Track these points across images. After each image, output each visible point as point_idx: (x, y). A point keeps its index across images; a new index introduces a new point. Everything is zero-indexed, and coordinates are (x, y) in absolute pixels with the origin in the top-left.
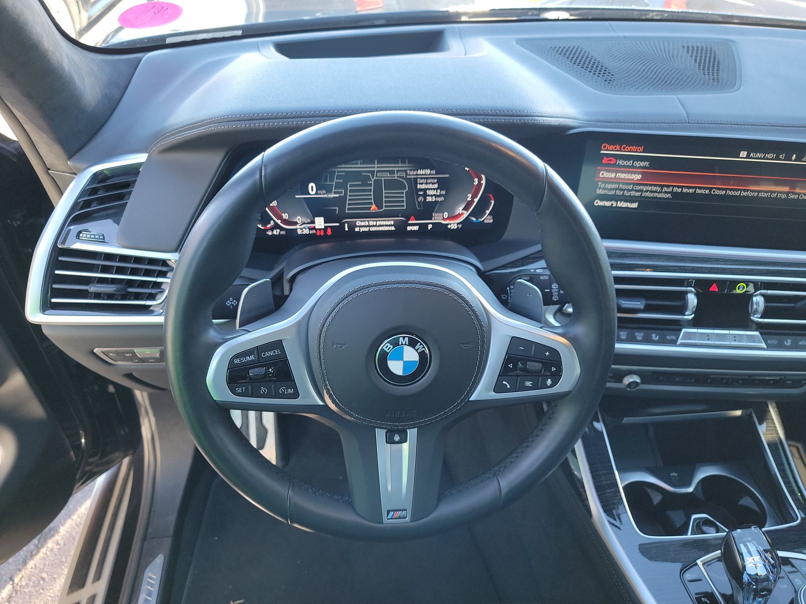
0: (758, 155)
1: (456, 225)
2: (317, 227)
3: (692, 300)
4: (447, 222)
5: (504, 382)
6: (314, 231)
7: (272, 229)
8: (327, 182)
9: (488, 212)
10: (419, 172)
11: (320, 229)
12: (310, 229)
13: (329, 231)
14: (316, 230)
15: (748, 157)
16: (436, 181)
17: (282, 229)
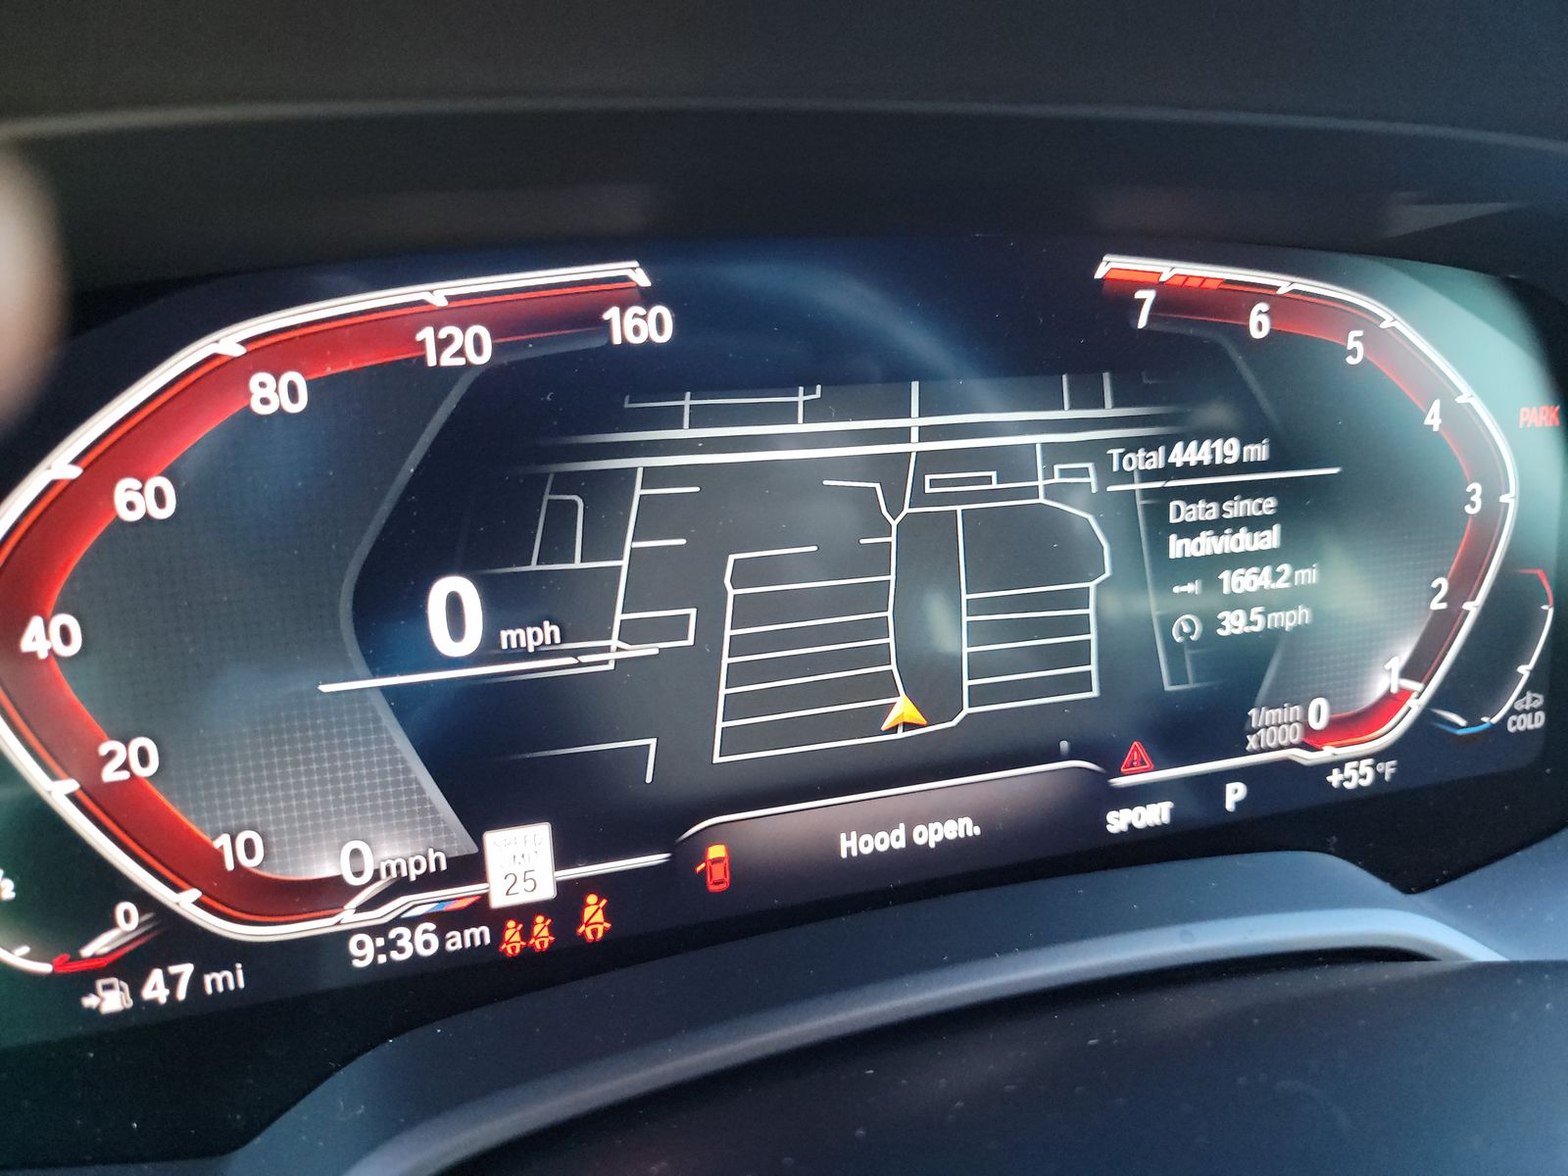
1: (1365, 766)
2: (497, 901)
4: (1328, 753)
6: (480, 934)
7: (130, 966)
8: (572, 560)
9: (1525, 670)
10: (1179, 456)
11: (524, 914)
12: (445, 921)
13: (594, 917)
14: (496, 919)
16: (1269, 505)
17: (212, 952)
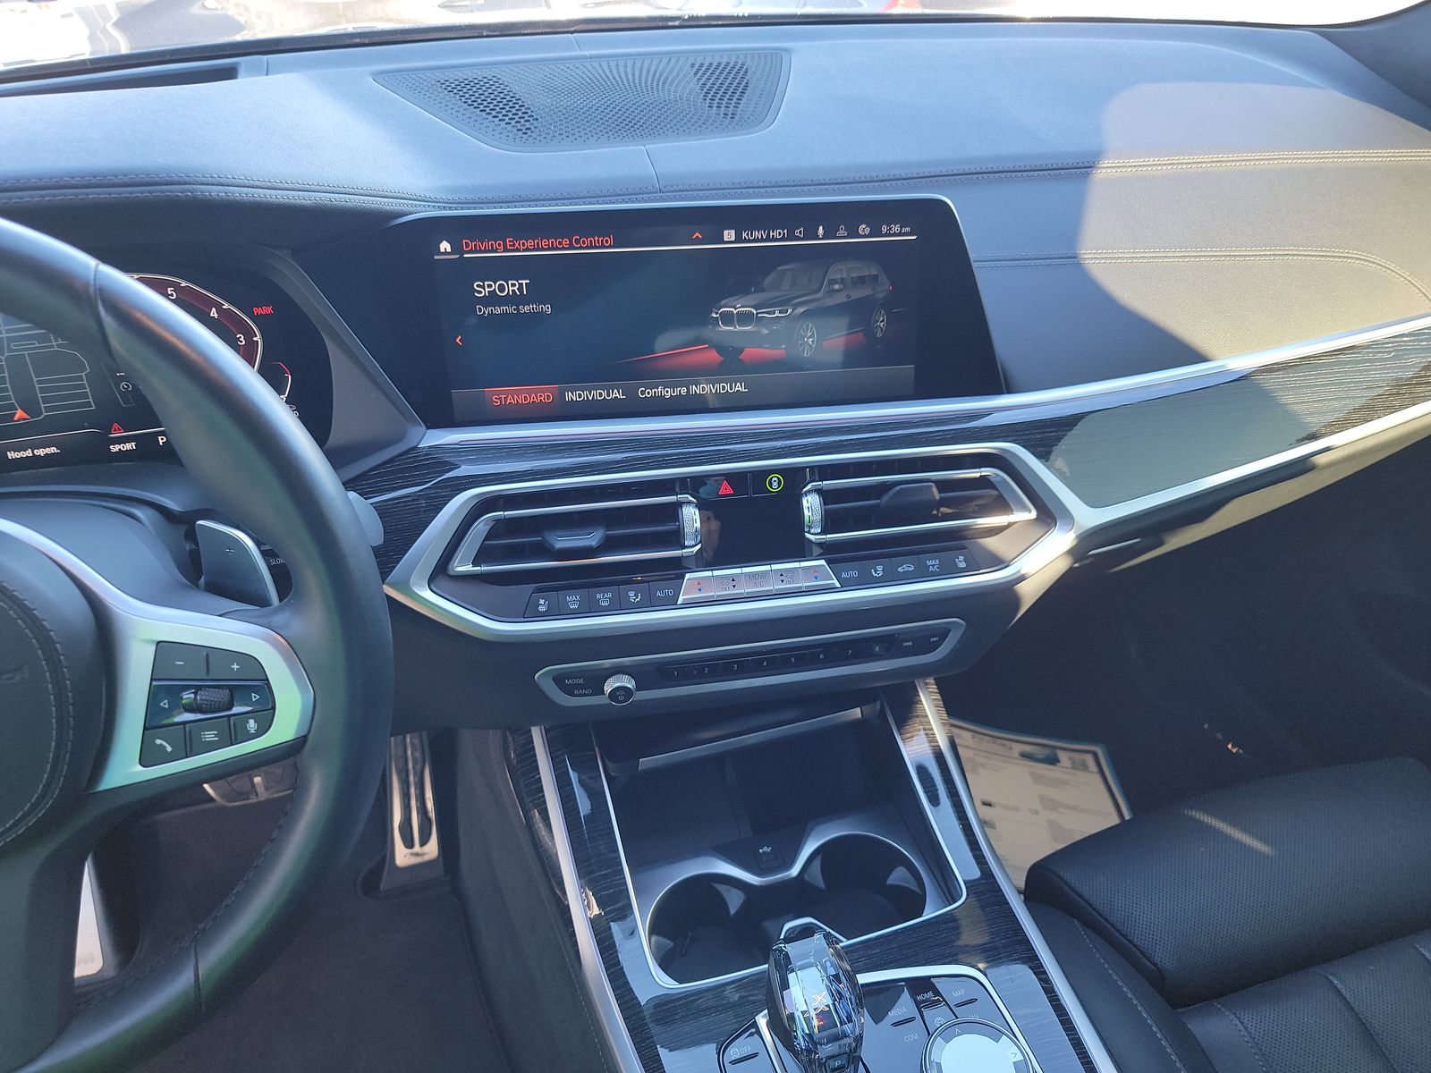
0: (756, 234)
3: (691, 516)
5: (158, 742)
15: (739, 239)
